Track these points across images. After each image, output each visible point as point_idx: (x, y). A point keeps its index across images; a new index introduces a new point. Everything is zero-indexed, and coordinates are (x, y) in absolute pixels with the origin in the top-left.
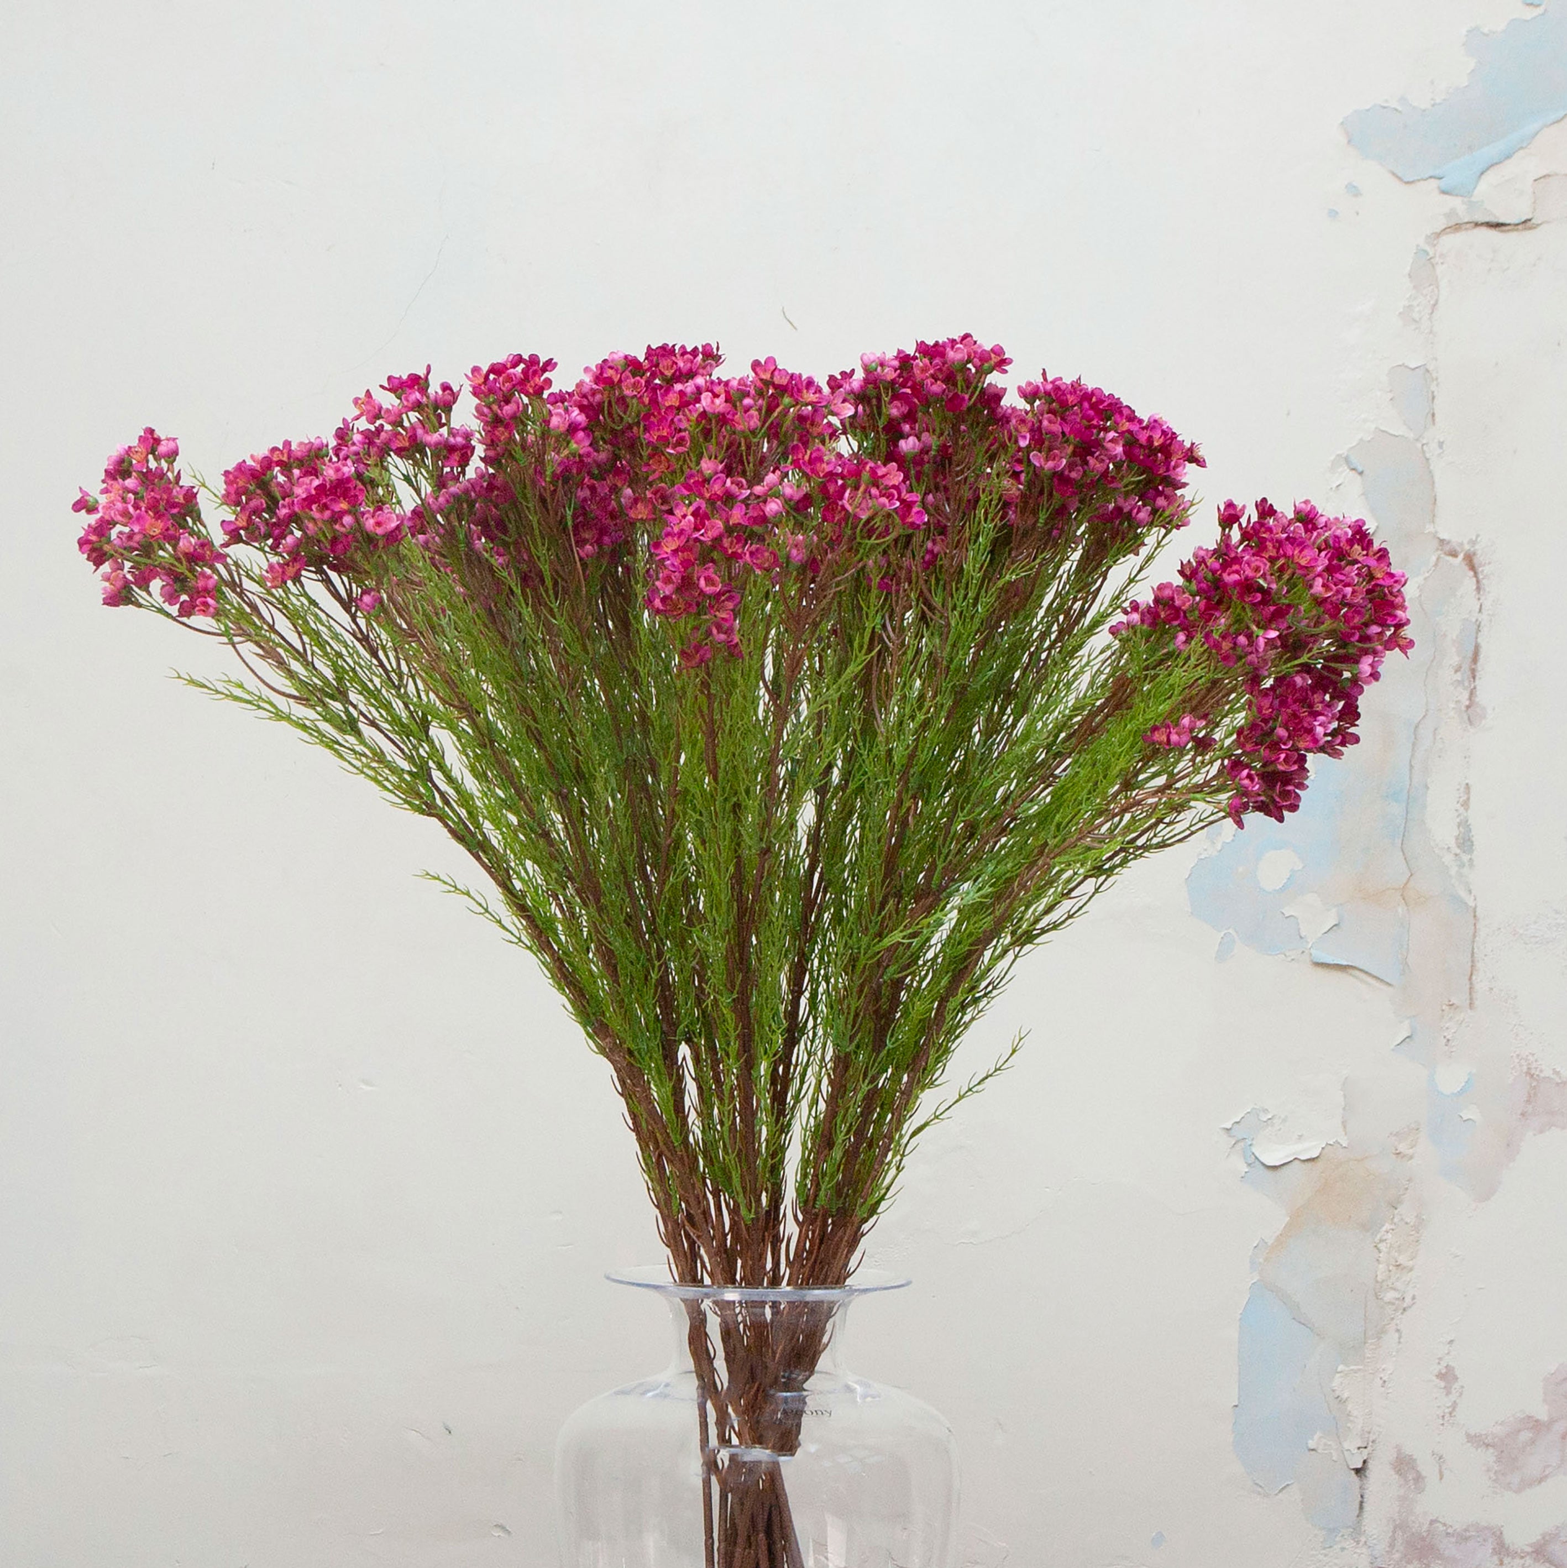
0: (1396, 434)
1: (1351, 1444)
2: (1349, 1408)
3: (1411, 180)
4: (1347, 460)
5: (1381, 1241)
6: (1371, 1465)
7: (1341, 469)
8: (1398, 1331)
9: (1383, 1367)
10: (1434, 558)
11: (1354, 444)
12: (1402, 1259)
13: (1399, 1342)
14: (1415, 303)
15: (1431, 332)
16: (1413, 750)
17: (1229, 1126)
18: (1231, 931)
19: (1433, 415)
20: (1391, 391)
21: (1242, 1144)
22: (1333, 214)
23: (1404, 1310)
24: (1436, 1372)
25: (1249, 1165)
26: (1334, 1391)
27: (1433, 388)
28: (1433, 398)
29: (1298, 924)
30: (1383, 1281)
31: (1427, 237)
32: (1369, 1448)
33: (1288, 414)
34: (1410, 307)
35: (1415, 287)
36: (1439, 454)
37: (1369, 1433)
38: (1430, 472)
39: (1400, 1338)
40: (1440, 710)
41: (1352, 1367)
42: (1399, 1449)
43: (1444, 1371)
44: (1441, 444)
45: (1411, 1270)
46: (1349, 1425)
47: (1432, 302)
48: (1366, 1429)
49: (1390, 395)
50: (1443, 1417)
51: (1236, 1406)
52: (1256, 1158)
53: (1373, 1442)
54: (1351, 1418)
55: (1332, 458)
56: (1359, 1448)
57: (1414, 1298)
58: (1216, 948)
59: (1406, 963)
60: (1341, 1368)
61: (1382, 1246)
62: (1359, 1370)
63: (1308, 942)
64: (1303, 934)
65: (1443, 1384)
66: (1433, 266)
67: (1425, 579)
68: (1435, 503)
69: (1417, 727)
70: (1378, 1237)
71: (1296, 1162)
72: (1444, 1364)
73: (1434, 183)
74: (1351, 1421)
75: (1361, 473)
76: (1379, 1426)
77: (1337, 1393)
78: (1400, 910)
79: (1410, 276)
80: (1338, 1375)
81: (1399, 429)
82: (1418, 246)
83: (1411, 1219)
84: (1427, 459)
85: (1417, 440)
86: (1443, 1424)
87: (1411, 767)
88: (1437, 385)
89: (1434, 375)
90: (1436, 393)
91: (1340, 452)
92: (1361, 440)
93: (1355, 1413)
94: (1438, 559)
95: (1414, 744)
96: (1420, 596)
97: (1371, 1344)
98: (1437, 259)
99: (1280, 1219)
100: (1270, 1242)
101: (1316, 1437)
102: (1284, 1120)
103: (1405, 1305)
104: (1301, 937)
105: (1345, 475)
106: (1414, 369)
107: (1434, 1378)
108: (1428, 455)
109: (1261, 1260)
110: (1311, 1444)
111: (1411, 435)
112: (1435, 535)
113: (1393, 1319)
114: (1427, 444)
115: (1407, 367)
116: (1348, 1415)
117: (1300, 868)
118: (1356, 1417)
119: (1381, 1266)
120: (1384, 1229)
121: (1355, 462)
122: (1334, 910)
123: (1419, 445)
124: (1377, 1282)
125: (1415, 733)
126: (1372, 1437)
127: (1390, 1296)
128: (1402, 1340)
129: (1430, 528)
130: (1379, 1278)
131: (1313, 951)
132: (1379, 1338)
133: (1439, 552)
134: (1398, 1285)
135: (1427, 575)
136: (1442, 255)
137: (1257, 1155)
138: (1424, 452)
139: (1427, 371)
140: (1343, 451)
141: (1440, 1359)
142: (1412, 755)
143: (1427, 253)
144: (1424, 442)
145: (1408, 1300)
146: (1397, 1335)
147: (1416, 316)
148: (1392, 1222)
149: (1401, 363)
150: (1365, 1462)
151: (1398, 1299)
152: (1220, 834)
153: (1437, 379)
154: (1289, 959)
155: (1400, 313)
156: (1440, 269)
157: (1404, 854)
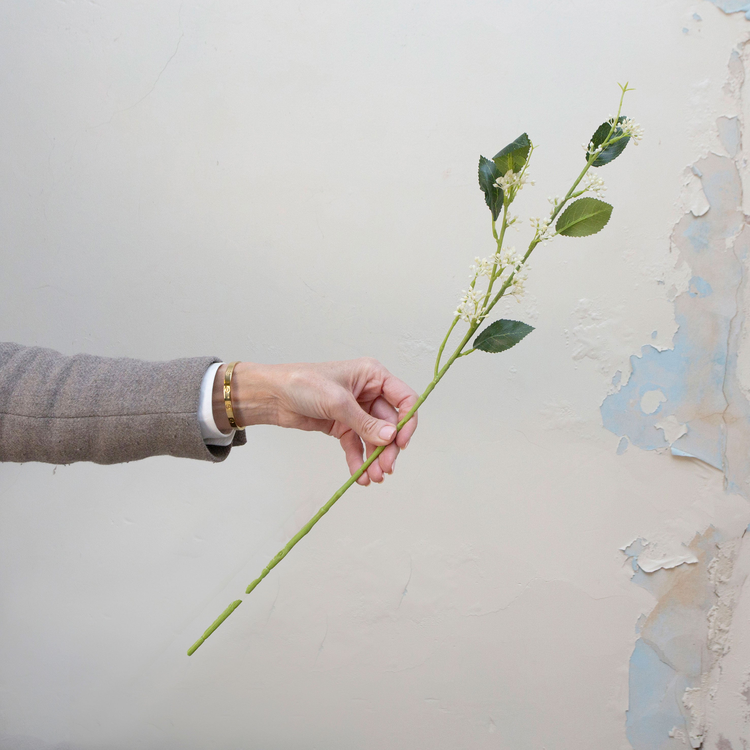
0: (721, 155)
1: (693, 734)
2: (693, 712)
3: (730, 11)
4: (693, 169)
5: (711, 616)
6: (705, 745)
7: (689, 175)
8: (720, 667)
9: (712, 688)
10: (741, 226)
11: (697, 160)
12: (723, 626)
13: (721, 674)
14: (731, 82)
15: (740, 98)
16: (729, 334)
17: (624, 548)
18: (626, 437)
19: (741, 145)
20: (718, 131)
21: (631, 559)
22: (686, 31)
23: (724, 655)
24: (742, 691)
25: (635, 571)
26: (683, 702)
27: (741, 129)
28: (741, 135)
29: (664, 433)
30: (712, 639)
31: (739, 45)
32: (704, 736)
33: (660, 144)
34: (729, 84)
35: (731, 73)
36: (744, 167)
37: (704, 727)
38: (740, 177)
39: (721, 671)
40: (744, 312)
41: (694, 689)
42: (721, 736)
43: (746, 690)
44: (745, 161)
45: (727, 632)
46: (692, 722)
47: (741, 81)
48: (702, 725)
49: (718, 134)
50: (746, 717)
51: (627, 711)
52: (639, 567)
53: (706, 731)
54: (694, 718)
55: (685, 168)
56: (698, 736)
57: (729, 648)
58: (618, 446)
59: (725, 456)
60: (688, 689)
61: (712, 619)
62: (698, 690)
63: (669, 444)
64: (667, 438)
65: (745, 698)
66: (742, 61)
67: (737, 237)
68: (742, 194)
69: (731, 321)
70: (709, 613)
71: (662, 571)
72: (746, 686)
73: (742, 15)
74: (694, 720)
75: (700, 177)
76: (709, 723)
77: (685, 704)
78: (722, 426)
79: (729, 66)
80: (687, 693)
81: (721, 152)
82: (733, 49)
83: (727, 603)
84: (738, 170)
85: (732, 159)
86: (746, 722)
87: (728, 344)
88: (744, 128)
89: (742, 122)
90: (743, 133)
91: (689, 165)
92: (701, 158)
93: (696, 715)
94: (744, 226)
95: (730, 331)
96: (734, 247)
97: (706, 675)
98: (744, 58)
99: (654, 603)
100: (647, 616)
101: (673, 729)
102: (656, 545)
103: (724, 652)
104: (666, 441)
105: (691, 178)
106: (730, 119)
107: (741, 695)
108: (738, 168)
109: (642, 626)
110: (671, 733)
111: (729, 156)
112: (742, 213)
113: (717, 660)
114: (737, 161)
115: (726, 118)
116: (692, 717)
117: (665, 401)
118: (696, 718)
119: (711, 631)
120: (712, 608)
121: (697, 171)
122: (685, 425)
123: (733, 162)
124: (708, 639)
125: (731, 324)
126: (706, 729)
127: (715, 647)
128: (722, 673)
129: (739, 209)
130: (710, 637)
131: (672, 448)
132: (709, 672)
133: (745, 222)
134: (721, 641)
135: (737, 235)
136: (747, 55)
137: (640, 565)
138: (736, 166)
139: (738, 120)
140: (690, 164)
141: (744, 683)
142: (729, 337)
143: (737, 53)
144: (737, 160)
145: (726, 649)
146: (719, 669)
147: (732, 89)
148: (717, 605)
149: (723, 115)
150: (701, 744)
151: (719, 649)
152: (620, 381)
153: (743, 124)
154: (659, 453)
155: (723, 87)
156: (745, 63)
157: (724, 394)
